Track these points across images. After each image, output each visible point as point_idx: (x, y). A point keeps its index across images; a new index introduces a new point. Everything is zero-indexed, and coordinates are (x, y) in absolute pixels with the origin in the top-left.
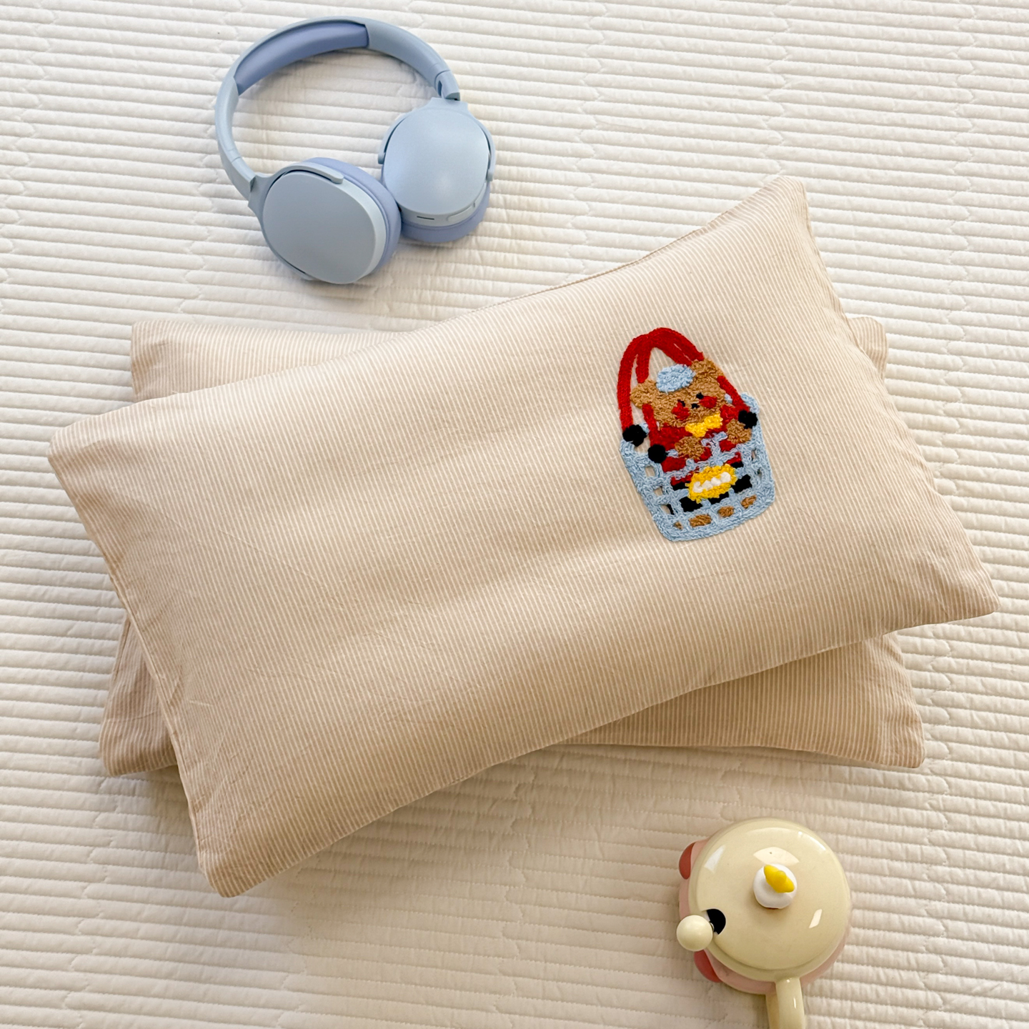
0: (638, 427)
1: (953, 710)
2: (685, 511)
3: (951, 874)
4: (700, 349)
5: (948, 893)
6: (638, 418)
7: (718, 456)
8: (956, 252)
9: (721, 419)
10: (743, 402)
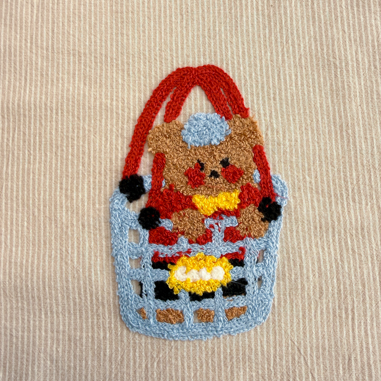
2: (157, 297)
4: (247, 103)
6: (145, 168)
7: (219, 246)
9: (238, 202)
10: (272, 186)
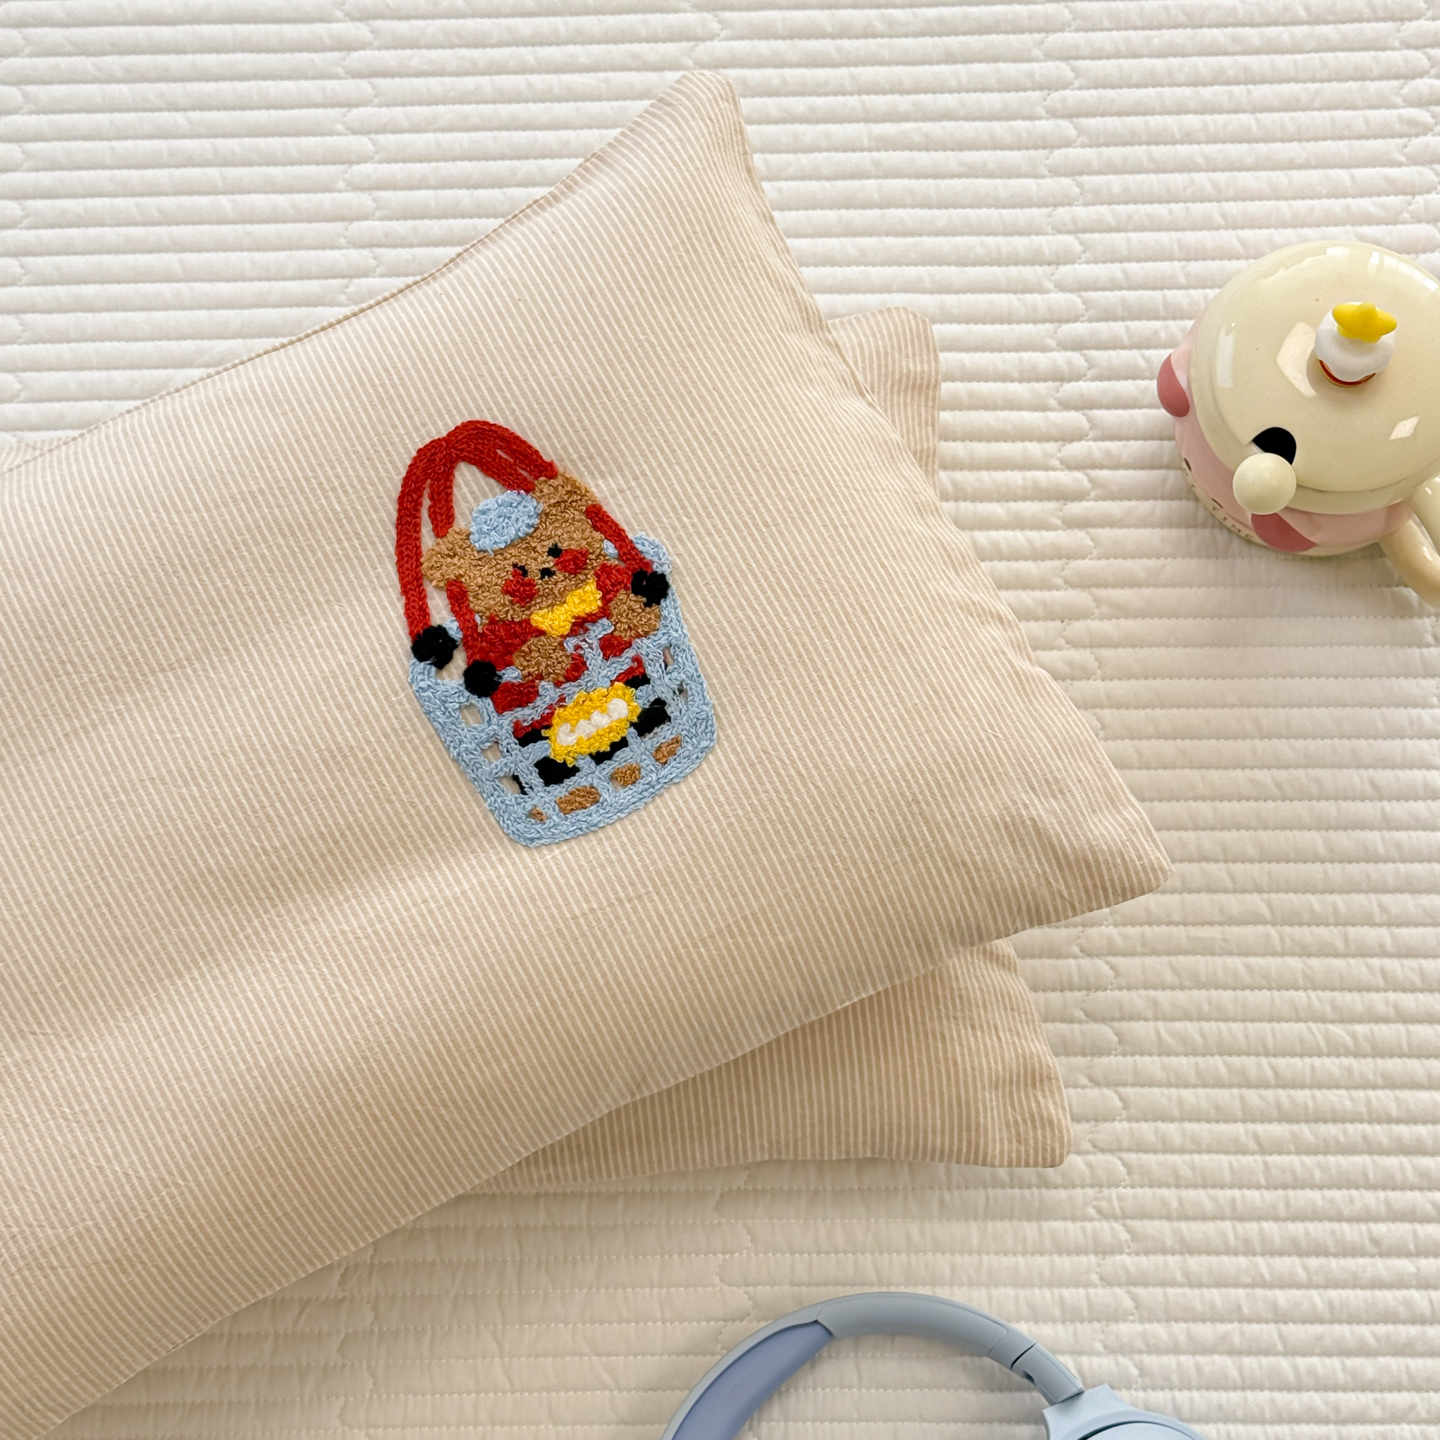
0: (441, 631)
1: (1124, 1025)
2: (547, 784)
3: (1144, 1336)
4: (548, 454)
5: (1143, 1372)
6: (440, 613)
7: (601, 670)
8: (1056, 152)
9: (599, 595)
10: (639, 553)
